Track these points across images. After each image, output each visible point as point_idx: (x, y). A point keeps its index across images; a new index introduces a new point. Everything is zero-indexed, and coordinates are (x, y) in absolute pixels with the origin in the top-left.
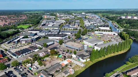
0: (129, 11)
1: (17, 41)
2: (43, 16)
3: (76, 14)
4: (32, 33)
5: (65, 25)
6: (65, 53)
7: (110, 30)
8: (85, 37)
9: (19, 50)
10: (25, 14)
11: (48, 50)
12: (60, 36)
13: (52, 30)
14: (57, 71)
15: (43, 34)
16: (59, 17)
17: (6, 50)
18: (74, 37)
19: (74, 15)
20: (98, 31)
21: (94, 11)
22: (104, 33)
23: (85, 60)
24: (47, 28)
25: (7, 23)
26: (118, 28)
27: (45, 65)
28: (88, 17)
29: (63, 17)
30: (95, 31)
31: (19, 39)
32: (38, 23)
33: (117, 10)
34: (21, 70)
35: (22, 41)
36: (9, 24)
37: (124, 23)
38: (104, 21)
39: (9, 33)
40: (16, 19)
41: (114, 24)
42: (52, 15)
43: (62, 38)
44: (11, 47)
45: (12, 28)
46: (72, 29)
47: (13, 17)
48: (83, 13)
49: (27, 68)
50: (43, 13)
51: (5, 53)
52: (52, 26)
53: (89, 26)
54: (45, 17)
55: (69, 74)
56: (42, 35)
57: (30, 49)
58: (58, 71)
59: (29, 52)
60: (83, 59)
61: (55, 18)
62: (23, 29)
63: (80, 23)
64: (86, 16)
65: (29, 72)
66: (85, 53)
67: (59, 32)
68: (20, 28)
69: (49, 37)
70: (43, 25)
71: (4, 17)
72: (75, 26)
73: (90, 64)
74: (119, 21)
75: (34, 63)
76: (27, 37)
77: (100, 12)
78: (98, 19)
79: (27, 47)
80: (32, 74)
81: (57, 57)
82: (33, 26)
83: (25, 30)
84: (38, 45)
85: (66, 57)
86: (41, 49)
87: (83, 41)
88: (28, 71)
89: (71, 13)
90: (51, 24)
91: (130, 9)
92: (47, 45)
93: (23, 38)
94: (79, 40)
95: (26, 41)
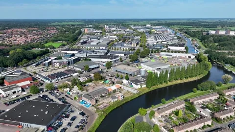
0: (228, 21)
1: (48, 63)
2: (83, 30)
3: (136, 27)
4: (67, 53)
5: (116, 43)
6: (114, 78)
7: (185, 50)
8: (144, 60)
9: (52, 73)
10: (54, 26)
11: (91, 74)
12: (109, 58)
13: (97, 49)
14: (102, 97)
15: (84, 55)
16: (108, 32)
17: (35, 73)
18: (128, 60)
19: (132, 29)
20: (165, 51)
21: (168, 21)
22: (174, 54)
23: (139, 87)
24: (89, 48)
25: (29, 40)
26: (199, 48)
27: (87, 91)
28: (155, 32)
29: (114, 31)
30: (162, 51)
31: (49, 60)
32: (76, 39)
33: (207, 21)
34: (58, 94)
35: (55, 62)
36: (31, 40)
37: (211, 42)
38: (179, 38)
39: (36, 52)
40: (41, 34)
41: (196, 42)
42: (97, 28)
43: (111, 60)
44: (41, 70)
45: (37, 47)
46: (127, 48)
47: (37, 31)
48: (149, 26)
49: (64, 92)
50: (82, 25)
51: (34, 76)
52: (97, 44)
53: (154, 45)
54: (86, 31)
55: (117, 100)
56: (81, 56)
57: (67, 73)
58: (104, 97)
59: (66, 76)
60: (137, 85)
61: (101, 33)
62: (54, 48)
63: (140, 40)
64: (152, 31)
65: (68, 97)
66: (141, 79)
67: (107, 53)
68: (49, 46)
69: (92, 59)
70: (83, 43)
71: (23, 31)
72: (132, 45)
73: (146, 92)
75: (73, 87)
76: (61, 59)
77: (178, 24)
78: (170, 34)
79: (62, 70)
80: (71, 99)
81: (102, 82)
82: (68, 44)
83: (56, 50)
84: (78, 69)
85: (115, 83)
86: (81, 73)
87: (140, 65)
88: (66, 96)
89: (128, 25)
90: (95, 42)
91: (231, 19)
92: (90, 69)
93: (56, 59)
94: (135, 64)
95: (60, 64)
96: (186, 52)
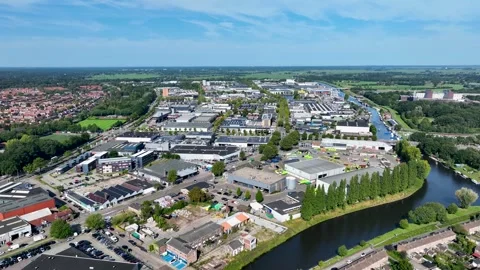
0: (445, 72)
1: (89, 165)
2: (157, 90)
3: (265, 84)
4: (127, 142)
5: (229, 119)
6: (230, 198)
7: (371, 134)
8: (289, 155)
9: (99, 188)
10: (98, 82)
11: (182, 190)
12: (216, 153)
13: (191, 134)
14: (210, 243)
15: (164, 147)
16: (209, 95)
17: (62, 190)
18: (257, 156)
19: (258, 88)
20: (331, 137)
21: (328, 72)
22: (350, 143)
23: (286, 217)
24: (173, 129)
25: (46, 113)
26: (398, 128)
27: (176, 229)
28: (306, 94)
29: (222, 93)
30: (324, 137)
31: (91, 159)
32: (144, 111)
33: (403, 71)
34: (113, 239)
35: (104, 164)
36: (51, 114)
37: (419, 115)
38: (354, 107)
39: (62, 141)
40: (71, 101)
41: (388, 116)
42: (186, 85)
43: (222, 158)
44: (73, 181)
45: (65, 128)
46: (253, 130)
47: (61, 93)
48: (290, 81)
49: (127, 234)
50: (155, 80)
51: (58, 197)
52: (190, 121)
53: (306, 123)
54: (166, 92)
55: (242, 249)
56: (159, 149)
57: (131, 187)
58: (213, 242)
59: (129, 195)
60: (283, 213)
61: (195, 97)
62: (99, 130)
63: (277, 112)
64: (299, 92)
65: (135, 244)
66: (288, 199)
67: (212, 141)
68: (90, 128)
69: (182, 156)
70: (160, 120)
71: (33, 93)
72: (263, 123)
73: (302, 228)
74: (405, 109)
75: (145, 222)
76: (116, 155)
77: (348, 78)
78: (336, 99)
79: (120, 181)
80: (143, 249)
81: (207, 208)
82: (128, 120)
83: (105, 134)
84: (152, 178)
85: (235, 209)
86: (160, 187)
87: (283, 168)
88: (131, 241)
89: (249, 79)
90: (185, 117)
91: (450, 68)
92: (179, 177)
93: (105, 156)
94: (273, 164)
95: (115, 167)
96: (374, 139)
